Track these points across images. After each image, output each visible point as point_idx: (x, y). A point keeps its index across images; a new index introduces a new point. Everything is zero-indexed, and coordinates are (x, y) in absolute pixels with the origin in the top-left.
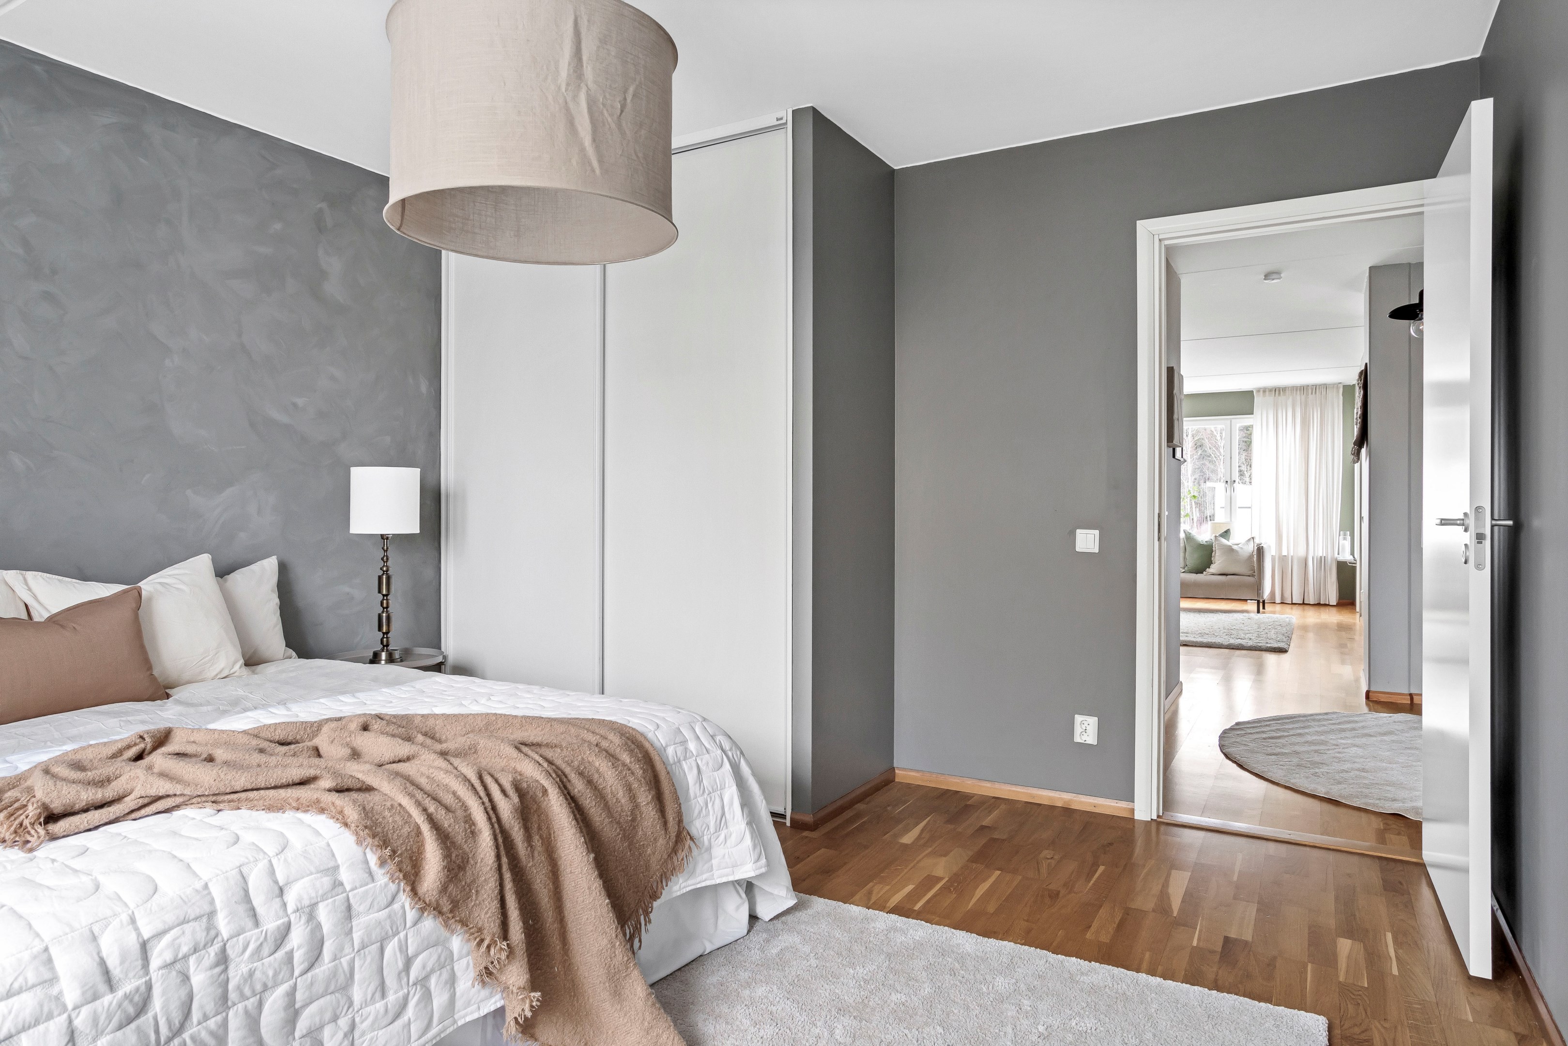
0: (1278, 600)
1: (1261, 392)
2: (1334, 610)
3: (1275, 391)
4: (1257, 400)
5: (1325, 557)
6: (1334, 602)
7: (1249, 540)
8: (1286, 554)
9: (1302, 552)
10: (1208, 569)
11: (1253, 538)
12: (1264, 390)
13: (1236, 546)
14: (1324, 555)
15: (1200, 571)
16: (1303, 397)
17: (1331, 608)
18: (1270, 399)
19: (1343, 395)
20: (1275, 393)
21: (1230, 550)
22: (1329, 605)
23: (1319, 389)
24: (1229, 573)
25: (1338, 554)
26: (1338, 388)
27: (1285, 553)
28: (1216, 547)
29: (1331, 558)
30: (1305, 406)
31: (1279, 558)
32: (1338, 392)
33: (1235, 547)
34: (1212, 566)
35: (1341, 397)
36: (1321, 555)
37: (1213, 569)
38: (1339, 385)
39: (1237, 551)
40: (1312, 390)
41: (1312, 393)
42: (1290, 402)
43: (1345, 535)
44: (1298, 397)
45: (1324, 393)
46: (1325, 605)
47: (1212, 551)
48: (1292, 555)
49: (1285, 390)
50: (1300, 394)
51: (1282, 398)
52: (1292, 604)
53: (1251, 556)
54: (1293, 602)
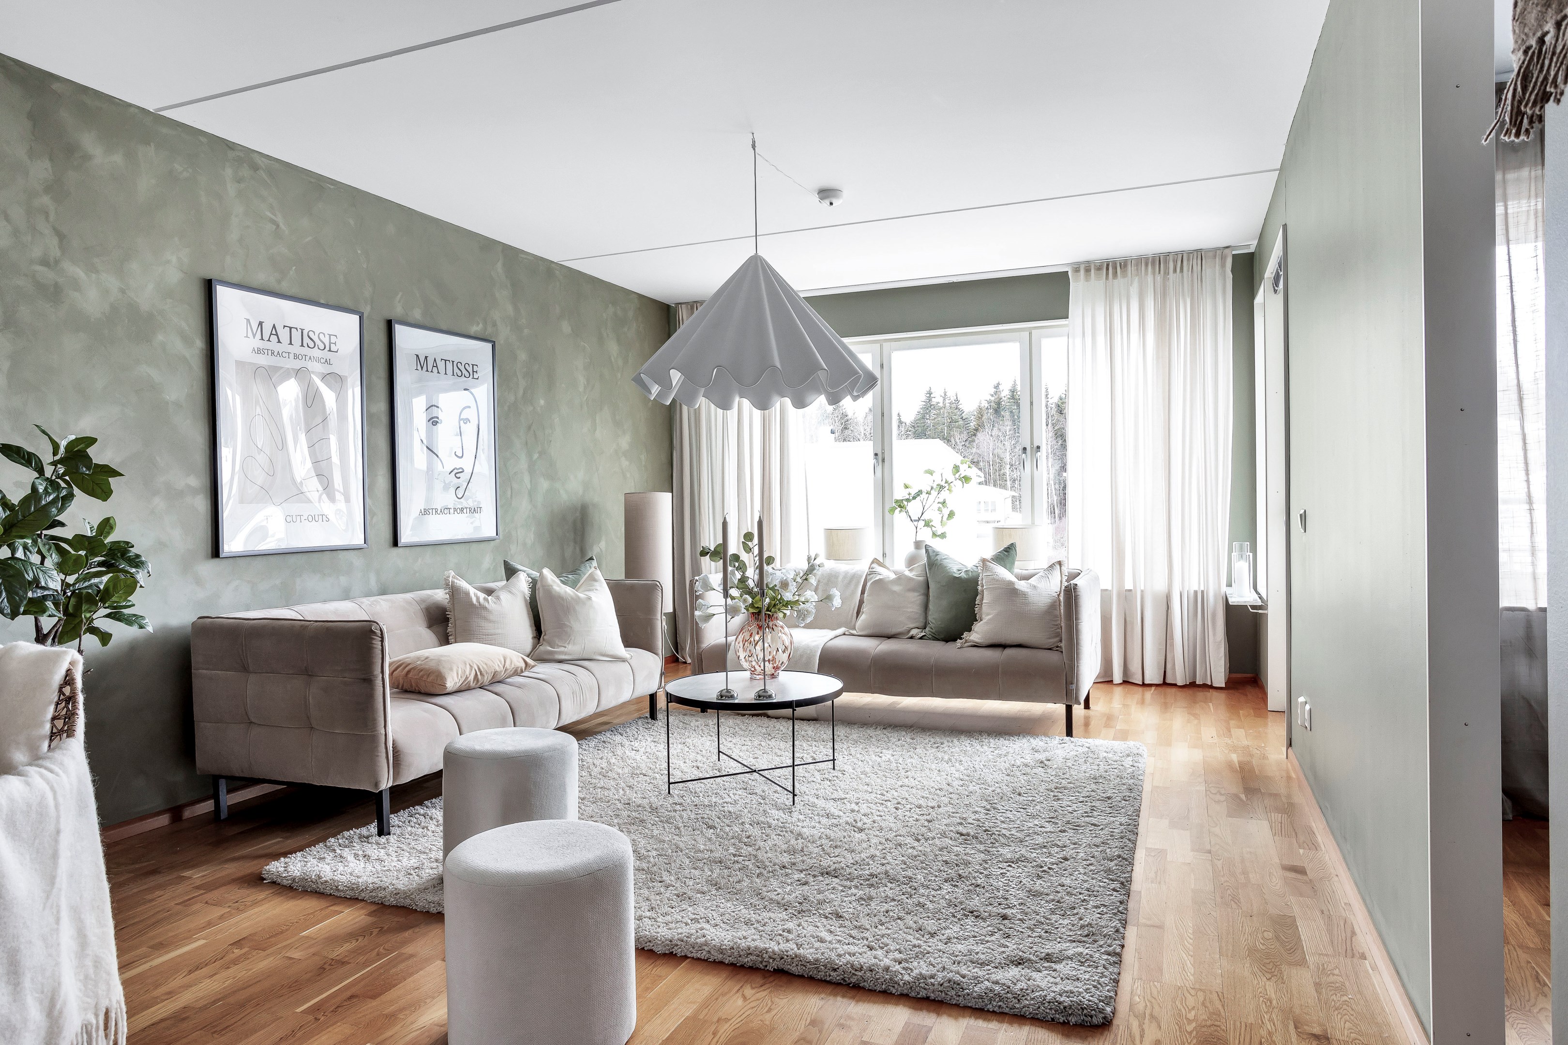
0: (1118, 678)
1: (1082, 272)
2: (1222, 696)
3: (1107, 269)
4: (1077, 287)
5: (1203, 592)
6: (1219, 680)
7: (1051, 567)
8: (1131, 588)
9: (1160, 586)
10: (965, 634)
11: (1060, 563)
12: (1088, 268)
13: (1023, 582)
14: (1202, 588)
15: (950, 635)
16: (1159, 278)
17: (1215, 693)
18: (1097, 283)
19: (1232, 271)
20: (1107, 274)
21: (1010, 592)
22: (1211, 687)
23: (1188, 260)
24: (1008, 642)
25: (1229, 585)
26: (1223, 258)
27: (1129, 585)
28: (984, 585)
29: (1215, 596)
30: (1163, 296)
31: (1119, 595)
32: (1223, 265)
33: (1022, 585)
34: (978, 627)
35: (1230, 276)
36: (1196, 589)
37: (977, 634)
38: (1226, 251)
39: (1024, 595)
40: (1175, 262)
41: (1175, 271)
42: (1134, 290)
43: (1241, 549)
44: (1150, 278)
45: (1197, 268)
46: (1205, 686)
47: (976, 593)
48: (1142, 588)
49: (1126, 265)
50: (1154, 273)
51: (1120, 282)
52: (1144, 685)
53: (1053, 606)
54: (1147, 682)
